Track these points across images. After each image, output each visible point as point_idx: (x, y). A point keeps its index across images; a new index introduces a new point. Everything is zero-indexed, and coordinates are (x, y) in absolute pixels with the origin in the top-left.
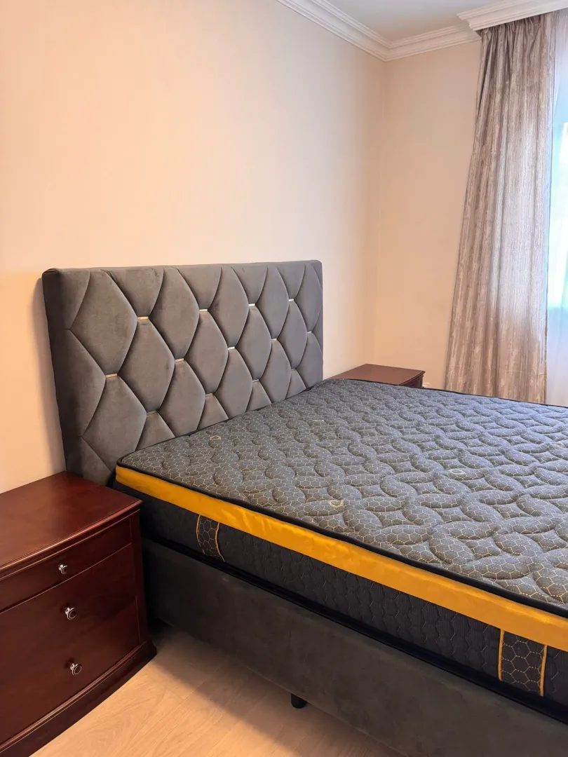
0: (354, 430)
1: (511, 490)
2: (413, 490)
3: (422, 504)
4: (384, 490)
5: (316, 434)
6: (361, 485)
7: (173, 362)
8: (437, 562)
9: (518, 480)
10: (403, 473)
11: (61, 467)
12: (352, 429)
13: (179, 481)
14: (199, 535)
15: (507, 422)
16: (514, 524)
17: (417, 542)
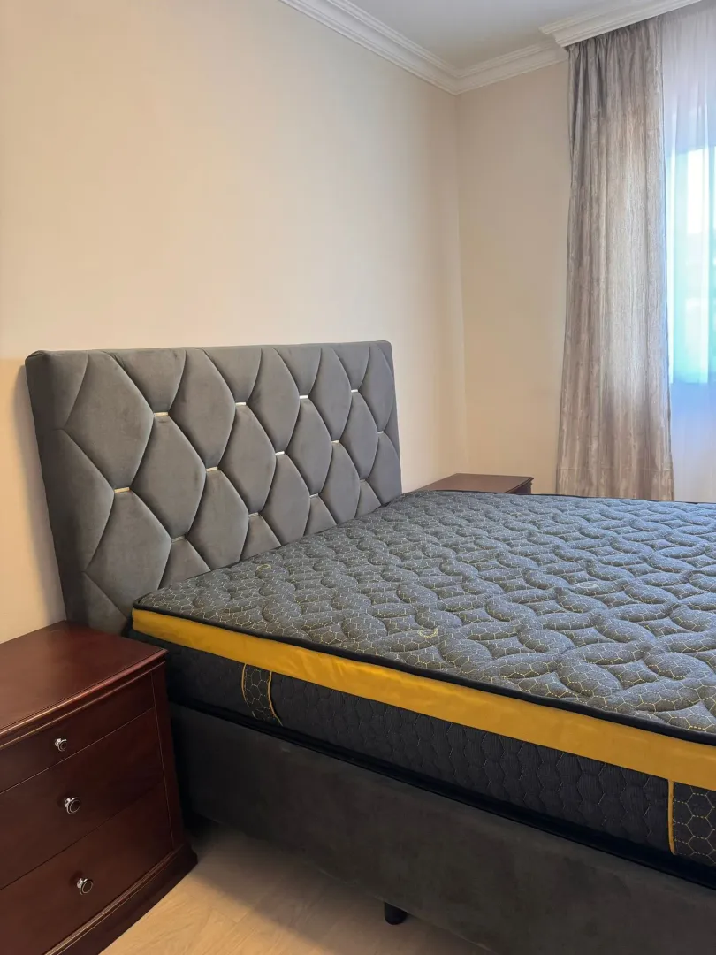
0: (445, 546)
1: (662, 602)
2: (530, 611)
3: (545, 627)
4: (491, 615)
5: (396, 554)
6: (460, 610)
7: (204, 471)
8: (571, 695)
9: (669, 590)
10: (516, 592)
11: (59, 614)
12: (444, 546)
13: (216, 621)
14: (246, 691)
15: (645, 524)
16: (670, 641)
17: (542, 674)
